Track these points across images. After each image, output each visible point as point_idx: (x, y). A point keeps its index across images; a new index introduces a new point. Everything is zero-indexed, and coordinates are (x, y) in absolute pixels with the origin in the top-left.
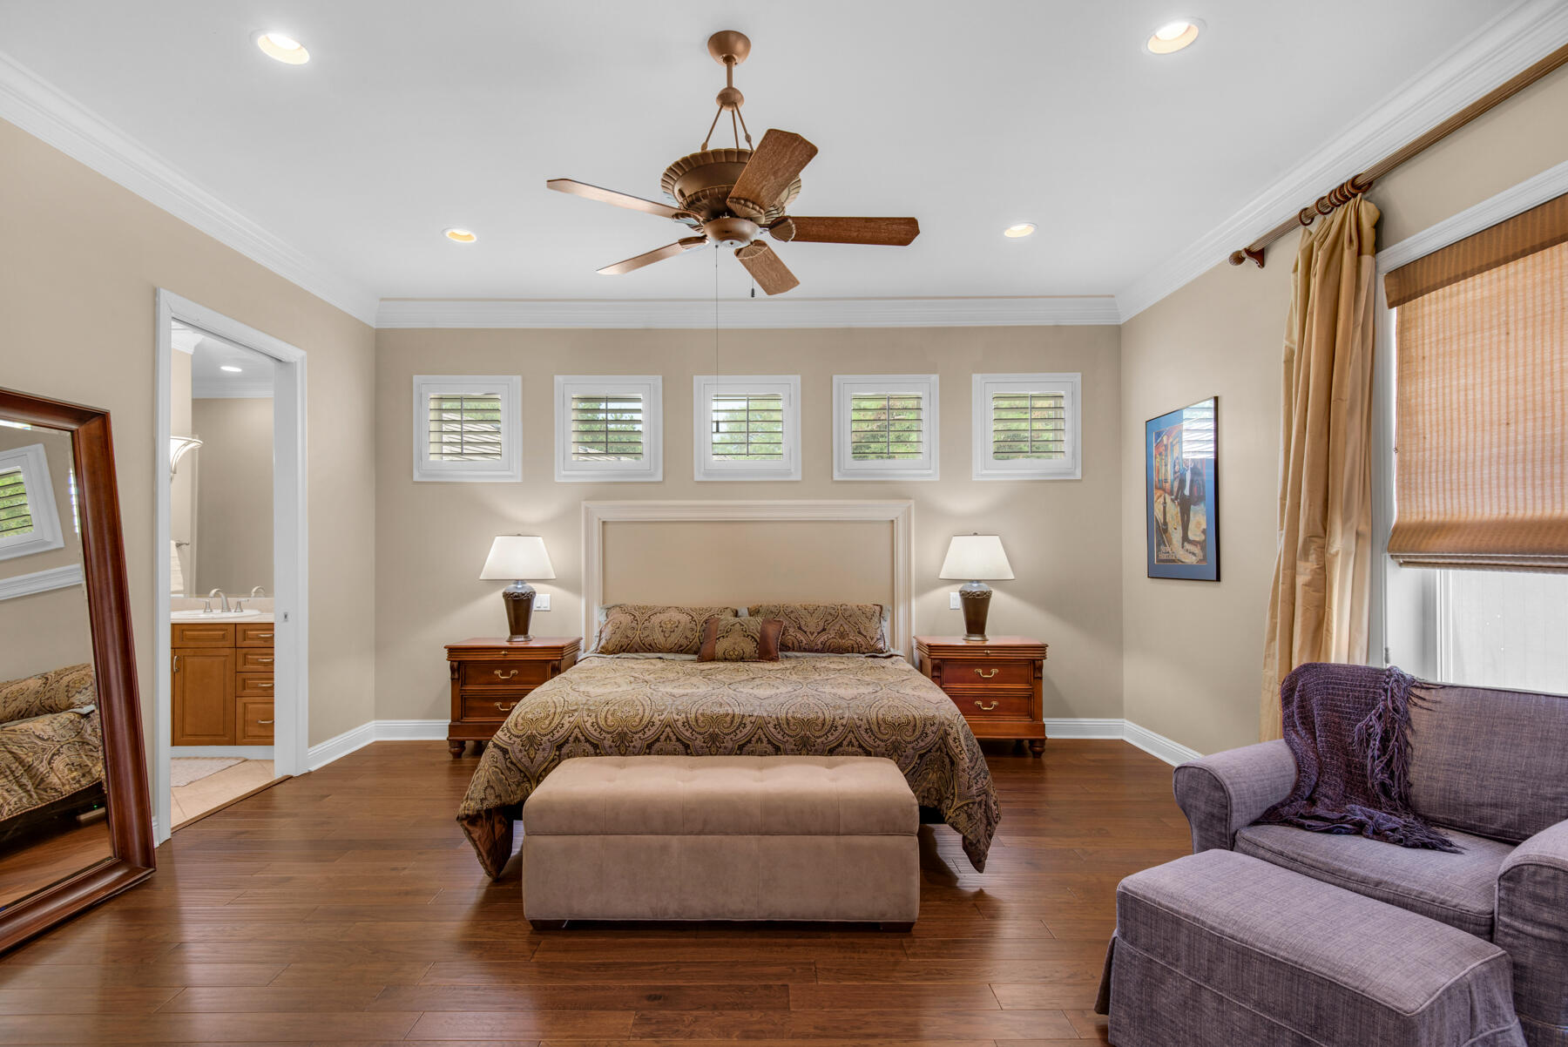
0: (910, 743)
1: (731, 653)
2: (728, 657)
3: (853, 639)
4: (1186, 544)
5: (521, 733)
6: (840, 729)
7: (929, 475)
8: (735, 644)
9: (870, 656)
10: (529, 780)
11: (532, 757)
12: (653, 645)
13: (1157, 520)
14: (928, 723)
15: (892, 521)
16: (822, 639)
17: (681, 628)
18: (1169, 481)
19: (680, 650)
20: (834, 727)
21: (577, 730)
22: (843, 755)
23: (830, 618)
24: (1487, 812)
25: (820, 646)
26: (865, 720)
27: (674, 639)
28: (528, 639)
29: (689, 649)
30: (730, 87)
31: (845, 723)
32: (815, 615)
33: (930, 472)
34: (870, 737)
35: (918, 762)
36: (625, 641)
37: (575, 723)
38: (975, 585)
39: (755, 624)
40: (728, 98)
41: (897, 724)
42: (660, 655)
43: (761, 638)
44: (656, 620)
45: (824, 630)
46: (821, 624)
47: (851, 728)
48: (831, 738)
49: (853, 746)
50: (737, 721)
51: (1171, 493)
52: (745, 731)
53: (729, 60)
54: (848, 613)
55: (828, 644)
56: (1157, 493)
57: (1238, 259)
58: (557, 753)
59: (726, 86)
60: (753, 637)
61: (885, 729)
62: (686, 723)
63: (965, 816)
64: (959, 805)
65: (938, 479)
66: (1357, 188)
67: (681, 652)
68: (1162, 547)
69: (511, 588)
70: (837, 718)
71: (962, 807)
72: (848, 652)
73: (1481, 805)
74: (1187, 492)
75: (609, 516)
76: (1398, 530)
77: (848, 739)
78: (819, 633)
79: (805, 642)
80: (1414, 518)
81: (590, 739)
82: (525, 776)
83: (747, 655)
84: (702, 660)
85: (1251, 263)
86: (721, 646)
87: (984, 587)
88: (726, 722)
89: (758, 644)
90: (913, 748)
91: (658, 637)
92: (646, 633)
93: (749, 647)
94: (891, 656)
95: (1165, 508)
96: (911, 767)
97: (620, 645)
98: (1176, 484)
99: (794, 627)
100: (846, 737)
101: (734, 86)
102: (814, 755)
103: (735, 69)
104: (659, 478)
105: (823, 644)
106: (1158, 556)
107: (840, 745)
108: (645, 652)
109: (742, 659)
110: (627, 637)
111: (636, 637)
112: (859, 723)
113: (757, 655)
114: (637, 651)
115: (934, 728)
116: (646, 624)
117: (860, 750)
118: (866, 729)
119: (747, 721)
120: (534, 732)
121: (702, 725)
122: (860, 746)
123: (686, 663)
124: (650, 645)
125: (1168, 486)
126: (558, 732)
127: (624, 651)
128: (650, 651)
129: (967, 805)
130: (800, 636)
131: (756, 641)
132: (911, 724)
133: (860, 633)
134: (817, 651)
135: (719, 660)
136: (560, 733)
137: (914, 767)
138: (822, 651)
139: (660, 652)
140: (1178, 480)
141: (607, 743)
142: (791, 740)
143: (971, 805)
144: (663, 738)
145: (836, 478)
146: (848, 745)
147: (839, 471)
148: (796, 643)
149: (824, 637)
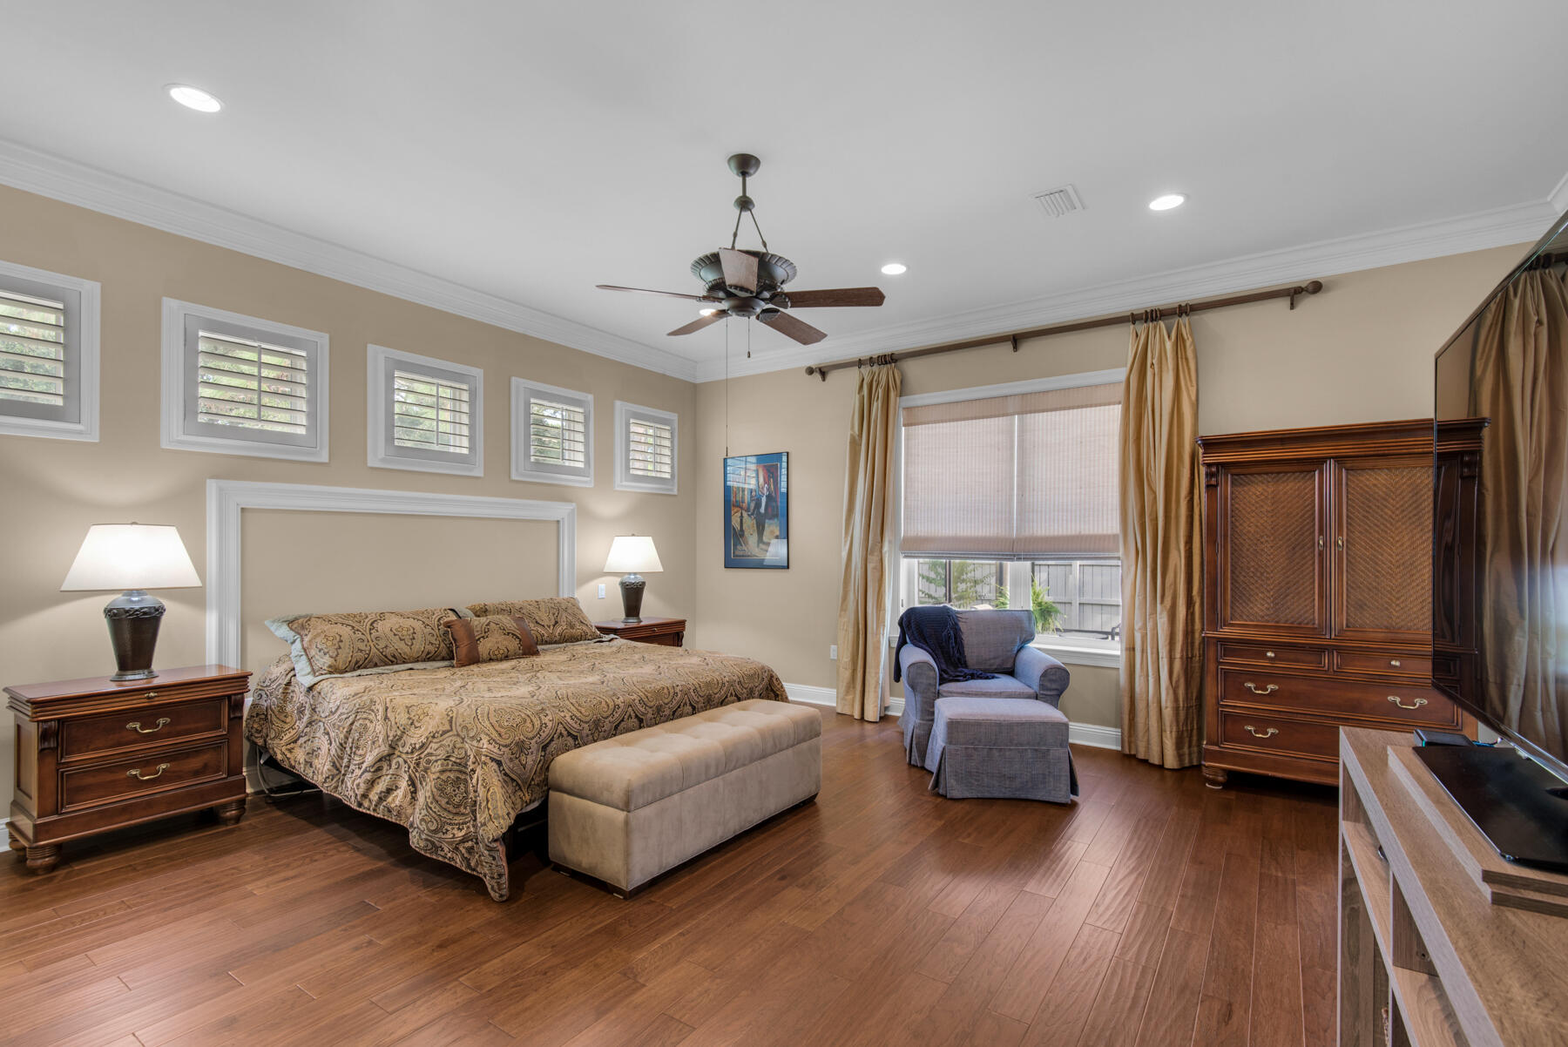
0: (757, 687)
1: (496, 653)
2: (493, 657)
4: (761, 545)
5: (508, 742)
8: (497, 642)
10: (520, 788)
11: (524, 763)
13: (734, 529)
15: (558, 521)
16: (558, 631)
17: (419, 634)
18: (746, 501)
21: (560, 726)
23: (558, 611)
24: (992, 661)
25: (557, 638)
27: (419, 646)
28: (152, 676)
29: (437, 657)
32: (542, 609)
33: (588, 479)
36: (360, 656)
37: (556, 721)
38: (633, 576)
41: (751, 675)
42: (410, 666)
43: (522, 634)
45: (556, 622)
46: (554, 617)
47: (731, 683)
48: (722, 692)
50: (672, 692)
51: (748, 510)
52: (678, 698)
53: (744, 174)
55: (563, 635)
56: (734, 510)
57: (810, 371)
58: (543, 754)
59: (743, 193)
60: (517, 635)
62: (641, 700)
65: (593, 486)
66: (888, 360)
67: (429, 660)
68: (739, 547)
69: (120, 601)
73: (990, 659)
74: (762, 510)
75: (253, 502)
76: (906, 540)
78: (554, 626)
79: (546, 635)
80: (912, 533)
81: (572, 732)
82: (518, 784)
83: (511, 653)
84: (460, 664)
85: (817, 376)
86: (487, 647)
88: (665, 694)
89: (520, 640)
90: (758, 690)
91: (399, 647)
92: (380, 644)
93: (513, 645)
94: (611, 640)
95: (741, 520)
97: (354, 661)
98: (753, 505)
101: (746, 195)
104: (325, 458)
105: (560, 635)
106: (734, 553)
107: (726, 697)
108: (389, 664)
109: (506, 658)
110: (358, 651)
111: (371, 649)
113: (521, 651)
114: (376, 665)
115: (766, 674)
116: (376, 633)
118: (738, 682)
119: (678, 690)
120: (522, 737)
121: (651, 699)
123: (441, 671)
124: (394, 656)
125: (745, 505)
126: (544, 732)
128: (392, 663)
131: (518, 638)
134: (556, 643)
135: (484, 661)
136: (547, 733)
138: (560, 642)
140: (754, 502)
141: (585, 732)
142: (702, 699)
144: (626, 717)
145: (514, 477)
147: (517, 470)
148: (540, 638)
149: (559, 630)
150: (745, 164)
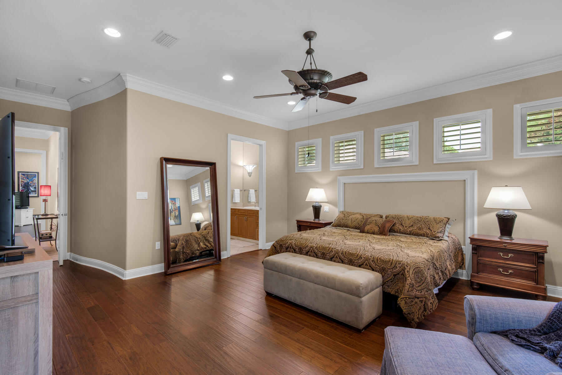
0: (389, 269)
1: (370, 231)
2: (369, 232)
3: (426, 230)
6: (363, 258)
7: (487, 158)
8: (372, 227)
9: (431, 239)
11: (281, 250)
12: (347, 225)
14: (398, 263)
15: (465, 180)
16: (410, 230)
17: (357, 221)
19: (356, 228)
20: (361, 257)
21: (290, 245)
22: (364, 268)
23: (417, 221)
25: (409, 232)
26: (372, 257)
27: (355, 224)
29: (358, 228)
30: (310, 48)
31: (365, 257)
32: (410, 220)
33: (486, 156)
34: (374, 264)
35: (393, 277)
38: (506, 211)
39: (380, 221)
40: (310, 52)
41: (384, 261)
43: (381, 226)
44: (351, 217)
45: (412, 226)
46: (412, 223)
47: (367, 259)
48: (360, 261)
49: (367, 266)
50: (330, 249)
52: (332, 253)
53: (310, 40)
54: (427, 220)
55: (412, 232)
58: (286, 250)
59: (309, 48)
60: (378, 226)
61: (380, 262)
62: (316, 248)
63: (404, 302)
64: (402, 297)
65: (492, 159)
70: (363, 254)
71: (403, 298)
72: (422, 236)
75: (346, 181)
77: (365, 263)
78: (409, 227)
79: (403, 230)
81: (293, 248)
83: (376, 232)
84: (361, 232)
86: (367, 228)
87: (512, 213)
88: (327, 249)
90: (391, 271)
91: (349, 223)
92: (346, 221)
93: (376, 229)
94: (441, 240)
96: (390, 278)
99: (399, 224)
100: (365, 262)
101: (311, 48)
102: (354, 266)
103: (312, 42)
104: (362, 167)
105: (410, 231)
107: (363, 264)
108: (345, 227)
109: (374, 234)
110: (340, 222)
111: (343, 222)
112: (370, 257)
113: (379, 233)
114: (342, 227)
115: (400, 265)
116: (348, 218)
117: (370, 268)
118: (372, 260)
119: (334, 250)
120: (282, 243)
121: (320, 249)
122: (370, 266)
123: (355, 233)
127: (339, 226)
129: (406, 298)
130: (401, 227)
131: (379, 227)
132: (390, 262)
133: (429, 229)
134: (407, 234)
135: (366, 233)
136: (287, 245)
137: (391, 279)
138: (410, 234)
139: (349, 228)
141: (297, 250)
142: (347, 259)
143: (407, 299)
144: (310, 251)
145: (435, 162)
146: (366, 265)
147: (436, 159)
148: (398, 230)
149: (411, 229)
150: (308, 36)
